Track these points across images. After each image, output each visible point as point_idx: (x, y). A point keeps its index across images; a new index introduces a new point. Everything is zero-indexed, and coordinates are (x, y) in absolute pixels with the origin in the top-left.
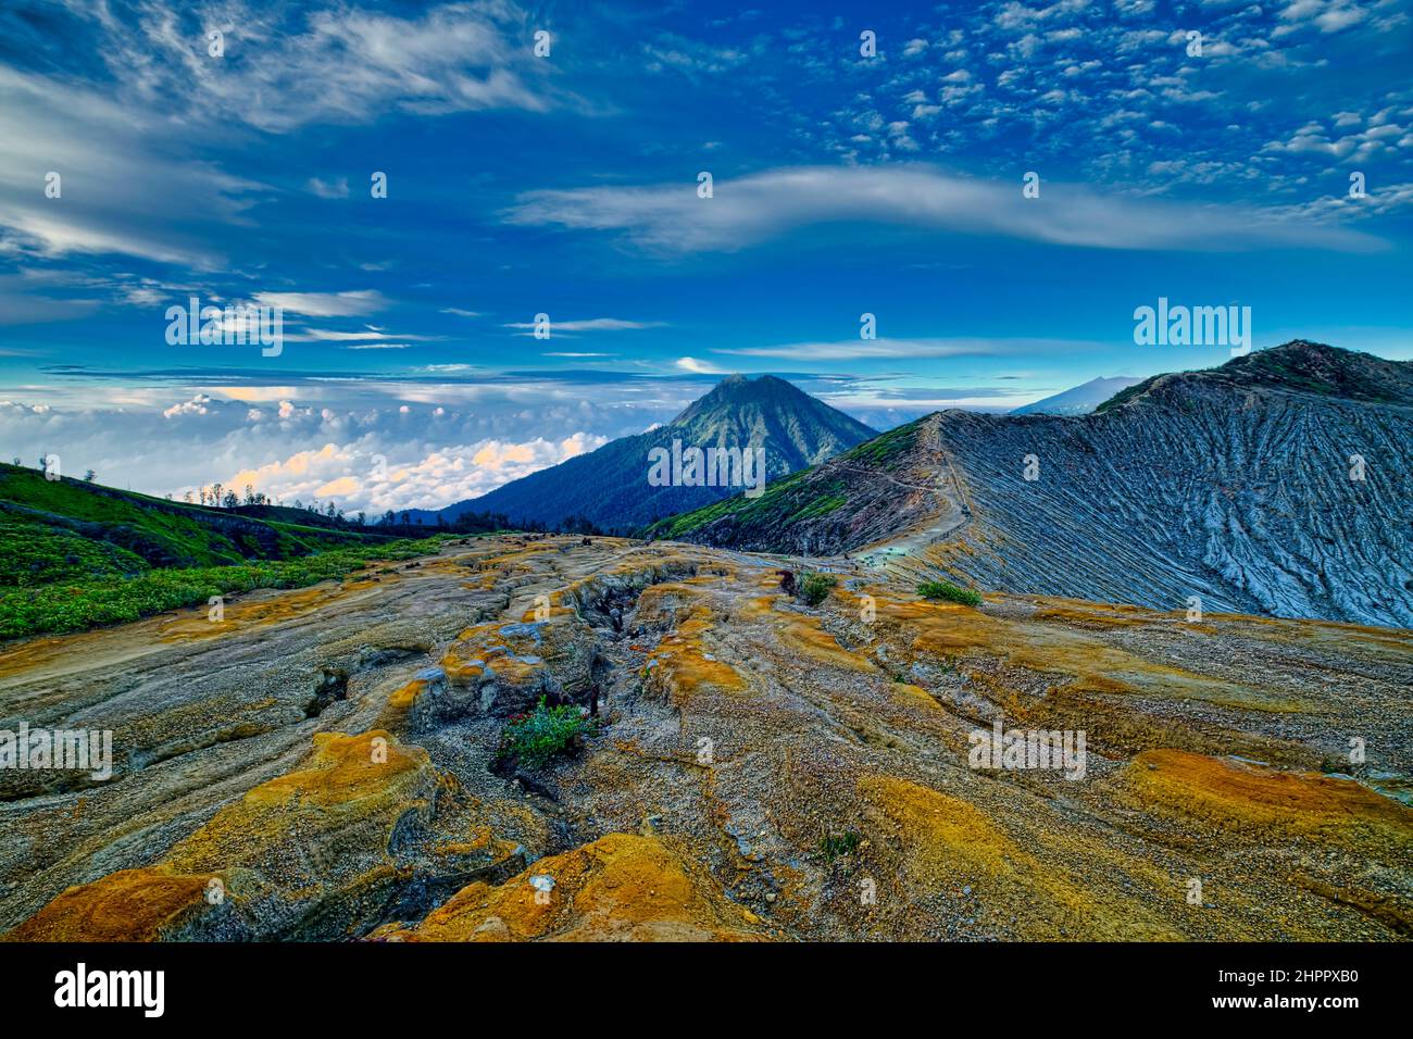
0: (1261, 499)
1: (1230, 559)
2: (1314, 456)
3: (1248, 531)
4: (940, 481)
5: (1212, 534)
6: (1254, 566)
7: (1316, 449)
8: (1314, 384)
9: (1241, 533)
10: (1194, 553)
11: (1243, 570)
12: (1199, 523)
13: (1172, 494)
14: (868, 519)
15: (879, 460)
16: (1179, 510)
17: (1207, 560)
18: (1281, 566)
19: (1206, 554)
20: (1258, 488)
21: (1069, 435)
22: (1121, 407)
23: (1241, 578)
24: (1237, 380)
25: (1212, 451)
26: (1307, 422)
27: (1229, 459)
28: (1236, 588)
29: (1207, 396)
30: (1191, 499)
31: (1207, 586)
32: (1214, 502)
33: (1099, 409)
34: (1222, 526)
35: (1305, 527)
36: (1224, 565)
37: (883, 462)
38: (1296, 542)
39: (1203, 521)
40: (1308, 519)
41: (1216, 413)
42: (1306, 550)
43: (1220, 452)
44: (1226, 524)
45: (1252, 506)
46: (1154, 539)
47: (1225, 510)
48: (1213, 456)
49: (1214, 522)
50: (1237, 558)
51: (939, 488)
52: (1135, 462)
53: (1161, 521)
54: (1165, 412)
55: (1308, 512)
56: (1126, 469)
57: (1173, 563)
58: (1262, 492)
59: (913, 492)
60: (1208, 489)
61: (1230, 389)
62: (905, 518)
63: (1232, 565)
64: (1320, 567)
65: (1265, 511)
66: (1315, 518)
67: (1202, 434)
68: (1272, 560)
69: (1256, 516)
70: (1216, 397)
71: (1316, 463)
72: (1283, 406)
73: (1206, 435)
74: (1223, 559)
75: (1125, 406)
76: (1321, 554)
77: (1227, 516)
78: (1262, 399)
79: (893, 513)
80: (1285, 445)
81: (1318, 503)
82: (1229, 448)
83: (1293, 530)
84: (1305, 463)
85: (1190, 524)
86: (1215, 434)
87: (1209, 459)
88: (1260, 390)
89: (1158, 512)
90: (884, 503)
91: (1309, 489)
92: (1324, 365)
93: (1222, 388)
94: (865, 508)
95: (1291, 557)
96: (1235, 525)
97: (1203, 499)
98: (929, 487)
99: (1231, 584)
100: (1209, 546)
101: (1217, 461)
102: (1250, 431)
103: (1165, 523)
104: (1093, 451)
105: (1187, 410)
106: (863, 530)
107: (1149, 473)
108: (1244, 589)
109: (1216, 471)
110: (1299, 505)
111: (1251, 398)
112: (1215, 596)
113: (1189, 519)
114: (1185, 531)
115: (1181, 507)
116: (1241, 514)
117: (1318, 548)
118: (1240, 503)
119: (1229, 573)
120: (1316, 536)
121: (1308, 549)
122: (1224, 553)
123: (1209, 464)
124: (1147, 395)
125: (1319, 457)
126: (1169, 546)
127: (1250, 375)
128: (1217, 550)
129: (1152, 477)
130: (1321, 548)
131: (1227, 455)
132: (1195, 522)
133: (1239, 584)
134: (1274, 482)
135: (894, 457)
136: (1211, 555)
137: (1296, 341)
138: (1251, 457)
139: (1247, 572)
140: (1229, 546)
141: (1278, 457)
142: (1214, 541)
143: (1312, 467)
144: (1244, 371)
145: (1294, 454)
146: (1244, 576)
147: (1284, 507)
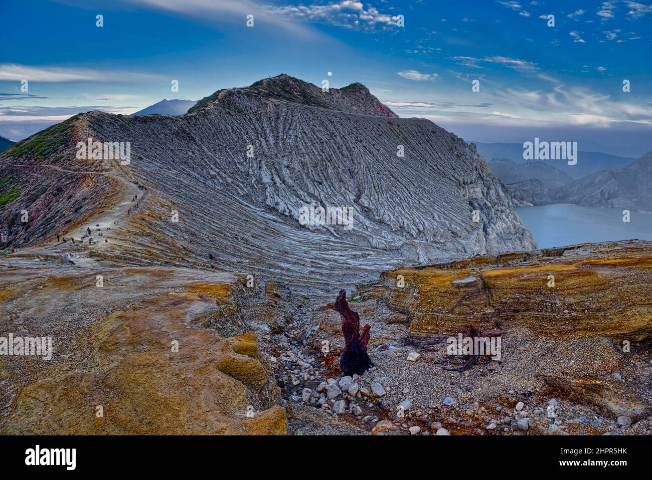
0: (285, 163)
1: (279, 200)
2: (305, 137)
3: (284, 182)
4: (106, 164)
5: (267, 186)
6: (291, 202)
7: (305, 133)
8: (295, 98)
9: (281, 184)
10: (260, 199)
11: (287, 205)
12: (259, 181)
13: (241, 164)
14: (48, 206)
15: (41, 154)
16: (248, 174)
17: (268, 202)
18: (303, 200)
19: (267, 198)
20: (283, 157)
21: (176, 129)
22: (204, 110)
23: (287, 210)
24: (261, 94)
25: (257, 137)
26: (298, 118)
27: (267, 141)
28: (286, 216)
29: (249, 103)
30: (252, 166)
31: (275, 218)
32: (264, 167)
33: (189, 111)
34: (271, 181)
35: (308, 177)
36: (277, 204)
37: (45, 156)
38: (306, 185)
39: (261, 179)
40: (309, 172)
41: (255, 113)
42: (311, 189)
43: (261, 136)
44: (272, 179)
45: (283, 167)
46: (239, 194)
47: (271, 171)
48: (258, 139)
49: (266, 179)
50: (282, 198)
51: (107, 170)
52: (218, 146)
53: (239, 181)
54: (229, 113)
55: (308, 168)
56: (214, 150)
57: (252, 207)
58: (286, 159)
59: (85, 176)
60: (260, 159)
61: (259, 99)
62: (84, 199)
63: (281, 203)
64: (319, 198)
65: (289, 170)
66: (312, 171)
67: (250, 127)
68: (298, 197)
69: (285, 172)
70: (252, 103)
71: (307, 141)
72: (286, 109)
73: (252, 127)
74: (276, 201)
75: (206, 109)
76: (318, 190)
77: (272, 175)
78: (275, 105)
79: (70, 197)
80: (291, 131)
81: (311, 163)
82: (265, 134)
83: (303, 179)
84: (302, 141)
85: (255, 181)
86: (257, 126)
87: (257, 141)
88: (273, 100)
89: (237, 176)
90: (59, 190)
91: (306, 156)
92: (296, 88)
93: (255, 99)
94: (42, 196)
95: (306, 194)
96: (277, 179)
97: (259, 166)
98: (97, 171)
99: (282, 214)
100: (267, 193)
101: (261, 142)
102: (273, 124)
103: (242, 183)
104: (194, 139)
105: (240, 112)
106: (45, 216)
107: (227, 152)
108: (290, 216)
109: (262, 148)
110: (303, 164)
111: (270, 105)
112: (280, 222)
113: (254, 179)
114: (253, 186)
115: (248, 172)
116: (278, 173)
117: (316, 187)
118: (277, 166)
119: (281, 207)
120: (313, 181)
121: (312, 188)
122: (276, 196)
123: (257, 144)
124: (217, 102)
125: (308, 138)
126: (247, 197)
127: (266, 92)
128: (272, 196)
129: (229, 154)
130: (317, 188)
131: (265, 138)
132: (257, 180)
133: (287, 213)
134: (290, 152)
135: (55, 151)
136: (269, 199)
137: (282, 75)
138: (276, 138)
139: (289, 206)
140: (277, 192)
141: (290, 138)
142: (269, 190)
143: (305, 143)
144: (263, 89)
145: (296, 136)
146: (288, 208)
147: (297, 166)
